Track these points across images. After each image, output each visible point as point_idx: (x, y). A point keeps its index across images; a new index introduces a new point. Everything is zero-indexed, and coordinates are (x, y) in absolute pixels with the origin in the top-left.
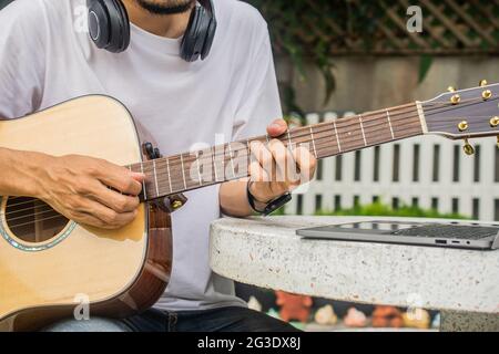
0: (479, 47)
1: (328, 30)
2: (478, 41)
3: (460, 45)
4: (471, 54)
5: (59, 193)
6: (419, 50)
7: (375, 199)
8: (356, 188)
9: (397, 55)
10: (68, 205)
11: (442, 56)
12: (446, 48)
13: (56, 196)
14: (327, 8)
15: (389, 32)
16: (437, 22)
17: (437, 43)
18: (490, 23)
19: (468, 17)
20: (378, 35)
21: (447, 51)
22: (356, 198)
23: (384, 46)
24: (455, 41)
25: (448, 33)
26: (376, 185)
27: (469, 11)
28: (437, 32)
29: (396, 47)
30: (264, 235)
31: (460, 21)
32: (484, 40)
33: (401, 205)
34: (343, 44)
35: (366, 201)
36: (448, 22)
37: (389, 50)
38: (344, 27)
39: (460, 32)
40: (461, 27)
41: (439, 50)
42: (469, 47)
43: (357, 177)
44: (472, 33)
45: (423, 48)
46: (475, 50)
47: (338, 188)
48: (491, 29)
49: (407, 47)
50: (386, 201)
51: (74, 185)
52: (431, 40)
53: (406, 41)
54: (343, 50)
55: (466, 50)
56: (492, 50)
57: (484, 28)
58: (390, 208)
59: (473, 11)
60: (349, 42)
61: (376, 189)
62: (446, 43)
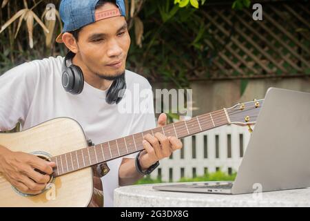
0: (276, 73)
1: (184, 66)
2: (275, 69)
3: (264, 72)
4: (271, 78)
5: (8, 170)
6: (239, 76)
7: (217, 169)
8: (205, 163)
9: (227, 79)
10: (13, 177)
11: (253, 79)
12: (256, 74)
13: (7, 172)
14: (182, 52)
15: (221, 66)
16: (249, 59)
17: (250, 72)
18: (281, 59)
19: (268, 56)
20: (214, 68)
21: (256, 76)
22: (206, 169)
23: (218, 75)
24: (261, 70)
25: (256, 65)
26: (217, 160)
27: (268, 52)
28: (250, 65)
29: (226, 75)
30: (148, 197)
31: (263, 58)
32: (278, 69)
33: (233, 172)
34: (193, 74)
35: (211, 171)
36: (256, 58)
37: (221, 77)
38: (193, 64)
39: (263, 64)
40: (264, 61)
41: (251, 76)
42: (270, 74)
43: (206, 156)
44: (271, 65)
45: (242, 75)
46: (273, 75)
47: (194, 163)
48: (282, 62)
49: (232, 75)
50: (224, 170)
51: (17, 167)
52: (246, 70)
53: (231, 71)
54: (193, 78)
55: (268, 76)
56: (284, 75)
57: (279, 62)
58: (227, 174)
59: (271, 51)
60: (197, 73)
61: (218, 163)
62: (256, 71)
